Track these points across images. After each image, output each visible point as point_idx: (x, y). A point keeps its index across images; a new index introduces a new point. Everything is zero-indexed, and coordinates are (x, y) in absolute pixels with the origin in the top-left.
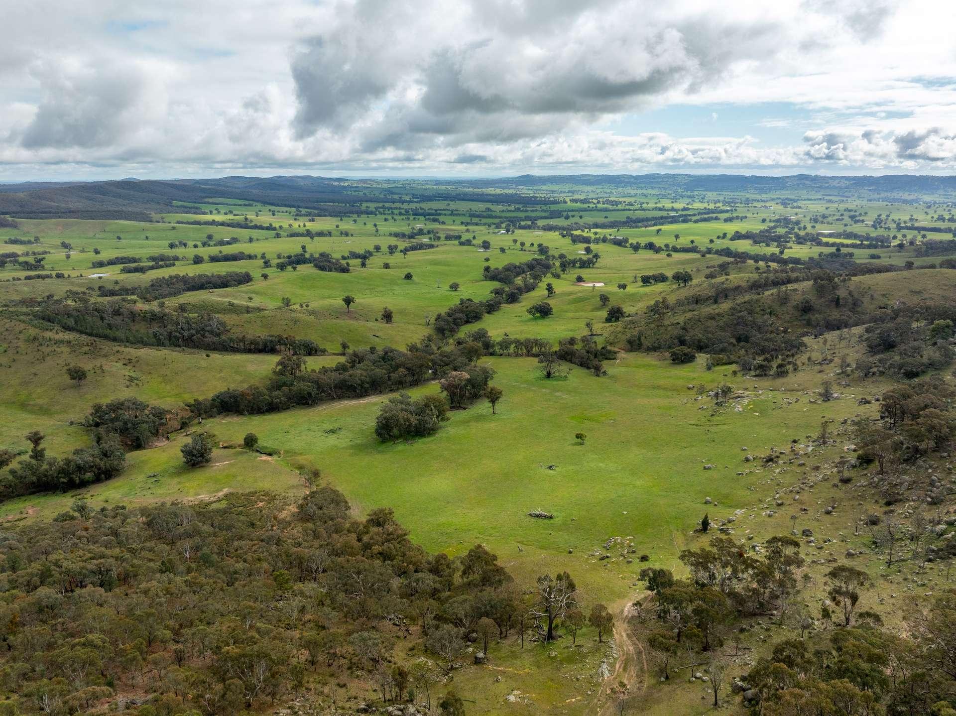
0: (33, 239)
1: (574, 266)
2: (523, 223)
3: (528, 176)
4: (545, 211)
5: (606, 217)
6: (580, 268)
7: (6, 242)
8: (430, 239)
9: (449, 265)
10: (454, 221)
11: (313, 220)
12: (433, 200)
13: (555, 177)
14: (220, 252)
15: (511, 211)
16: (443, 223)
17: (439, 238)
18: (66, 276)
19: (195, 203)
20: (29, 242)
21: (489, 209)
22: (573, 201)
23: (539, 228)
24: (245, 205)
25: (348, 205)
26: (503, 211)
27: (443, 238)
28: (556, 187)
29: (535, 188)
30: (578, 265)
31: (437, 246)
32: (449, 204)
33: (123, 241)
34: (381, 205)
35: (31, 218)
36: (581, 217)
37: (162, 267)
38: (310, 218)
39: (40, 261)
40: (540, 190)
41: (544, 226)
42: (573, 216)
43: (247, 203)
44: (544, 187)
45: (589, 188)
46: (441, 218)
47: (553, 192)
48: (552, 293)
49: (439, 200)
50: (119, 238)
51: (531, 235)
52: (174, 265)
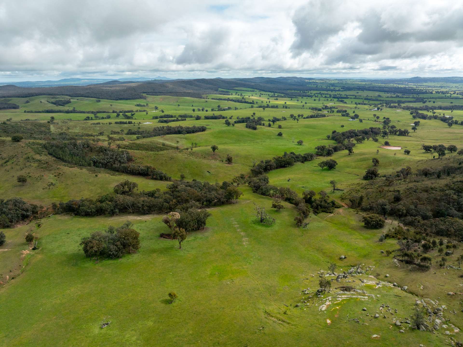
0: (145, 104)
1: (395, 134)
2: (392, 105)
3: (417, 77)
4: (414, 98)
5: (452, 103)
6: (399, 135)
7: (135, 105)
8: (328, 111)
9: (315, 129)
10: (352, 102)
11: (277, 100)
12: (351, 90)
13: (434, 78)
14: (214, 114)
15: (393, 97)
16: (346, 103)
17: (333, 111)
18: (133, 122)
19: (229, 89)
20: (144, 106)
21: (379, 96)
22: (437, 92)
23: (401, 108)
24: (251, 91)
25: (302, 92)
26: (388, 97)
27: (335, 112)
28: (432, 84)
29: (419, 84)
30: (398, 133)
31: (328, 116)
32: (358, 93)
33: (180, 107)
34: (318, 92)
35: (154, 95)
36: (434, 102)
37: (179, 120)
38: (276, 98)
39: (133, 115)
40: (421, 85)
41: (404, 107)
42: (429, 101)
43: (252, 90)
44: (425, 84)
45: (454, 85)
46: (345, 100)
47: (429, 87)
48: (351, 152)
49: (355, 90)
50: (179, 105)
51: (394, 112)
52: (185, 120)
